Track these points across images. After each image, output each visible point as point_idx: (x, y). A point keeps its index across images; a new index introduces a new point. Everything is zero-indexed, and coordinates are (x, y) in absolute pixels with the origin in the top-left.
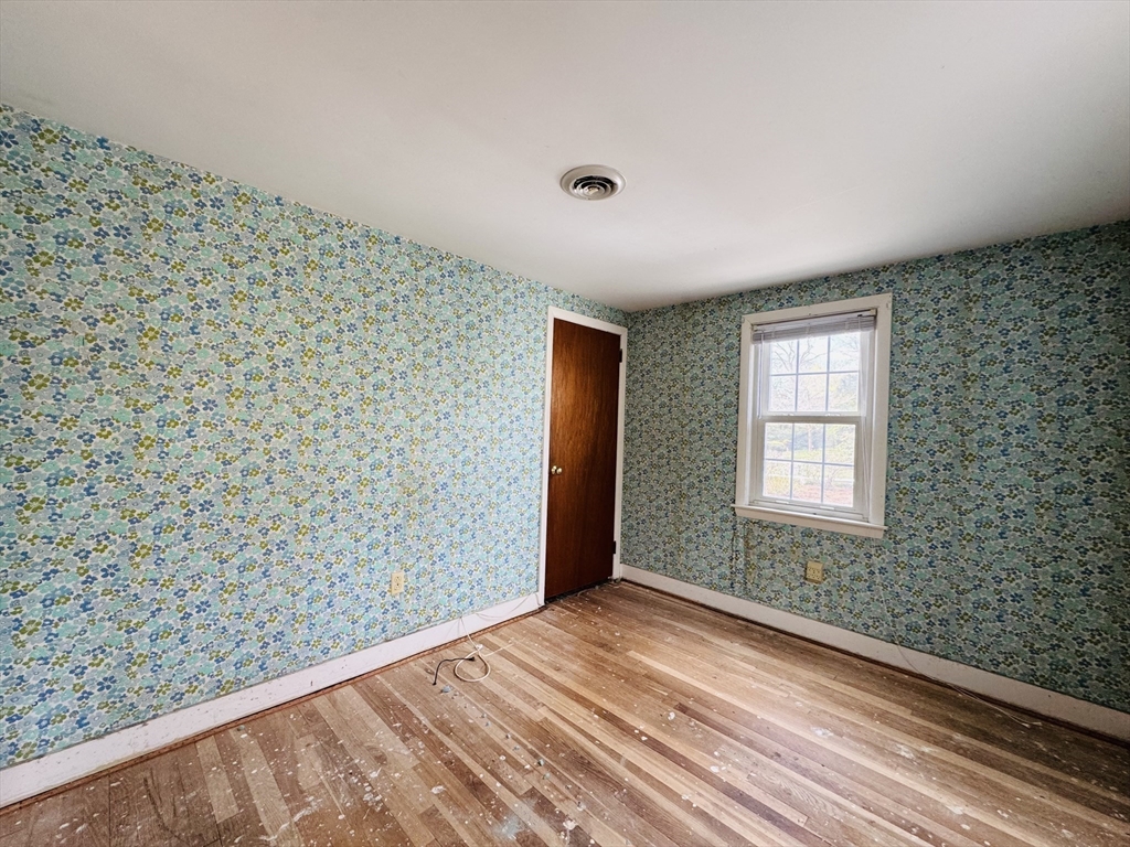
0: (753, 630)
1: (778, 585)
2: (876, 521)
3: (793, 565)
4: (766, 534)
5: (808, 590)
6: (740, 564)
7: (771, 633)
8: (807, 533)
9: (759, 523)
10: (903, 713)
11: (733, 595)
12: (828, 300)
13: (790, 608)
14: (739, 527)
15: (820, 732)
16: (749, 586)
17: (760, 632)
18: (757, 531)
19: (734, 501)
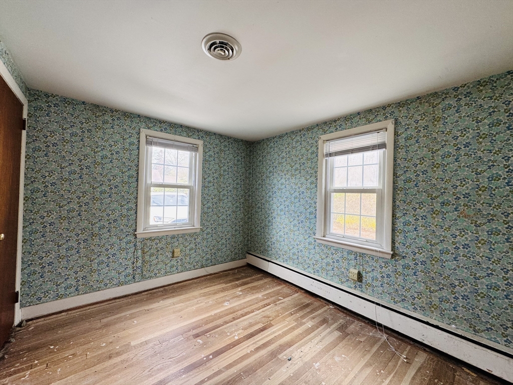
0: (154, 293)
1: (159, 266)
2: (197, 226)
3: (167, 254)
4: (154, 243)
5: (174, 262)
6: (139, 264)
7: (162, 289)
8: (173, 237)
9: (150, 239)
11: (135, 282)
13: (166, 274)
14: (138, 244)
15: (226, 304)
16: (145, 273)
18: (149, 243)
19: (135, 230)
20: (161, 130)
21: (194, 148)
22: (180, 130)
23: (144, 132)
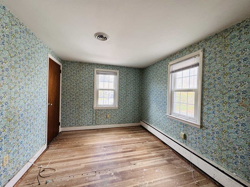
0: (99, 130)
1: (102, 121)
2: (117, 106)
3: (104, 116)
4: (100, 112)
5: (107, 120)
6: (94, 119)
7: (102, 129)
8: (107, 110)
9: (98, 110)
10: (125, 132)
11: (93, 125)
12: (110, 69)
13: (104, 124)
14: (94, 111)
15: (122, 139)
16: (96, 122)
17: (101, 130)
18: (98, 111)
19: (93, 106)
20: (102, 68)
21: (116, 74)
22: (109, 67)
23: (96, 69)
